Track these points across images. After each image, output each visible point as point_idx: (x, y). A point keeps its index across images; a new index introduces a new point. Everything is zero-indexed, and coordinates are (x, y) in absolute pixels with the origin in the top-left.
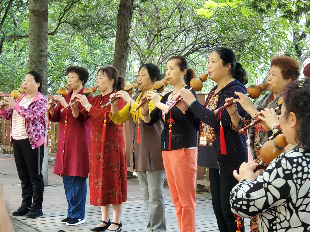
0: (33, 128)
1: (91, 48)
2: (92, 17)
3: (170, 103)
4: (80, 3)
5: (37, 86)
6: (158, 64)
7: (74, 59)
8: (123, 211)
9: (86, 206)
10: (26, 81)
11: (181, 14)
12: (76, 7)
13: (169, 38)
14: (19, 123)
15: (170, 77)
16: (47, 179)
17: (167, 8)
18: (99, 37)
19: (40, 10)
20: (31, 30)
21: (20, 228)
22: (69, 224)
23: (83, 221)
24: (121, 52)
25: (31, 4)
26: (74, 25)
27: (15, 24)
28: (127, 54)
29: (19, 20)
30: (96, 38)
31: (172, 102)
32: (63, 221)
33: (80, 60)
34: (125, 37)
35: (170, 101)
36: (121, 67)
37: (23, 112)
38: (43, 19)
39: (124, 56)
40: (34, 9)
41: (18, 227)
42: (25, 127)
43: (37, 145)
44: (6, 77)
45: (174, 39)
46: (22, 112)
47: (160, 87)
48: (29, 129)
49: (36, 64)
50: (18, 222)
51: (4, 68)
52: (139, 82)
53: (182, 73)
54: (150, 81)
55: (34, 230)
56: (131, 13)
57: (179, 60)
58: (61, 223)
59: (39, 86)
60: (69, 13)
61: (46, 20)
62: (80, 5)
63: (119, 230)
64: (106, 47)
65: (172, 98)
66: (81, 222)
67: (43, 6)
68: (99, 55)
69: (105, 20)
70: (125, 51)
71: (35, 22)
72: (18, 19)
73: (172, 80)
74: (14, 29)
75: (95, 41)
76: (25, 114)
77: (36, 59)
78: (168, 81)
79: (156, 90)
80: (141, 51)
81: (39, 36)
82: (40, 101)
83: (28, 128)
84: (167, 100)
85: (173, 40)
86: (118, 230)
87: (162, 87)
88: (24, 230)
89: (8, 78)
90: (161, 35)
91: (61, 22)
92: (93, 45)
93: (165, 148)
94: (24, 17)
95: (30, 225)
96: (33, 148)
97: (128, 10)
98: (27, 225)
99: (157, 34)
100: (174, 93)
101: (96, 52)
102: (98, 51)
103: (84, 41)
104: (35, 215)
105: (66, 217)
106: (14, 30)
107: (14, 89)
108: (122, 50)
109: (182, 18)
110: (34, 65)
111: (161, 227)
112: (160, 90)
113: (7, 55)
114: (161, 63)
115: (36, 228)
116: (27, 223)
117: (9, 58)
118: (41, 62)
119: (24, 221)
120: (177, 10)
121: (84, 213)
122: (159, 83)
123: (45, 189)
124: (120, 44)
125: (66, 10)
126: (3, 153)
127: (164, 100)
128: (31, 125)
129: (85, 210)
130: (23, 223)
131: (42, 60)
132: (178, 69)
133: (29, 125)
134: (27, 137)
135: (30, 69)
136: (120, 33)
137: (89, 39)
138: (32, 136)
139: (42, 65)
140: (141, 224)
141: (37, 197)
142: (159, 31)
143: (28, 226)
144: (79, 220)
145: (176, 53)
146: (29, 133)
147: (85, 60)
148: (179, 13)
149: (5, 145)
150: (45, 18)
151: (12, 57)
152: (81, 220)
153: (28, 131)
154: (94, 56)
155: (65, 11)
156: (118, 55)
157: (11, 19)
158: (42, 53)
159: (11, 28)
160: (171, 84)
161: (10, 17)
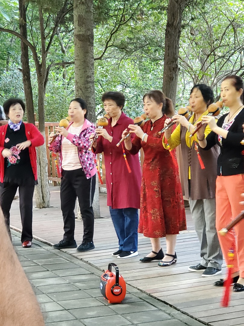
0: (87, 156)
1: (143, 73)
2: (140, 39)
3: (227, 126)
4: (127, 25)
5: (83, 112)
6: (212, 86)
7: (125, 85)
8: (177, 241)
9: (139, 238)
10: (72, 108)
11: (235, 32)
12: (123, 29)
13: (223, 57)
14: (71, 153)
15: (226, 99)
16: (99, 211)
17: (220, 26)
18: (150, 61)
19: (85, 34)
20: (77, 56)
21: (71, 262)
22: (121, 257)
23: (136, 253)
24: (171, 74)
25: (76, 28)
26: (122, 48)
27: (63, 51)
28: (176, 76)
29: (67, 47)
30: (147, 62)
31: (229, 124)
32: (115, 254)
33: (131, 85)
34: (174, 58)
35: (227, 124)
36: (171, 90)
37: (78, 141)
38: (89, 44)
39: (173, 78)
40: (79, 33)
41: (69, 261)
42: (78, 156)
43: (91, 174)
44: (55, 106)
45: (229, 58)
46: (76, 141)
47: (216, 110)
48: (83, 158)
49: (83, 91)
50: (70, 256)
51: (52, 97)
52: (192, 105)
53: (237, 93)
54: (204, 103)
55: (85, 263)
56: (179, 32)
57: (233, 80)
58: (113, 256)
59: (85, 113)
60: (116, 37)
61: (92, 44)
62: (128, 27)
63: (174, 261)
64: (158, 70)
65: (229, 120)
66: (133, 254)
67: (89, 30)
68: (151, 80)
69: (153, 41)
70: (174, 72)
71: (81, 47)
72: (65, 46)
73: (227, 102)
74: (62, 56)
75: (147, 64)
76: (80, 142)
77: (82, 86)
78: (223, 103)
79: (212, 113)
80: (193, 72)
81: (85, 61)
82: (91, 128)
83: (81, 157)
84: (223, 122)
85: (228, 60)
86: (172, 262)
87: (218, 110)
88: (75, 264)
89: (56, 107)
90: (215, 55)
91: (108, 46)
92: (145, 69)
93: (221, 173)
94: (72, 43)
95: (81, 259)
96: (88, 178)
97: (175, 29)
98: (78, 259)
99: (210, 54)
100: (231, 114)
101: (148, 76)
102: (150, 75)
103: (135, 65)
104: (87, 248)
105: (118, 249)
106: (62, 58)
107: (63, 118)
108: (171, 72)
109: (236, 35)
110: (80, 92)
111: (217, 258)
112: (215, 113)
113: (55, 83)
114: (216, 84)
115: (87, 262)
116: (78, 257)
117: (58, 86)
118: (87, 88)
119: (75, 255)
120: (231, 27)
121: (136, 245)
122: (215, 105)
123: (95, 221)
124: (169, 65)
125: (112, 33)
126: (54, 186)
127: (220, 123)
128: (84, 153)
129: (138, 241)
130: (74, 257)
131: (89, 86)
132: (233, 89)
133: (82, 154)
134: (81, 167)
135: (77, 96)
136: (168, 55)
137: (140, 63)
138: (86, 165)
139: (89, 92)
140: (197, 255)
141: (88, 230)
142: (213, 51)
143: (80, 260)
144: (132, 252)
145: (231, 73)
146: (82, 163)
147: (136, 85)
148: (233, 30)
149: (56, 176)
150: (91, 42)
151: (60, 86)
152: (133, 253)
153: (82, 160)
154: (146, 81)
155: (112, 35)
156: (167, 78)
157: (59, 46)
158: (89, 79)
159: (59, 56)
160: (227, 106)
161: (58, 45)
